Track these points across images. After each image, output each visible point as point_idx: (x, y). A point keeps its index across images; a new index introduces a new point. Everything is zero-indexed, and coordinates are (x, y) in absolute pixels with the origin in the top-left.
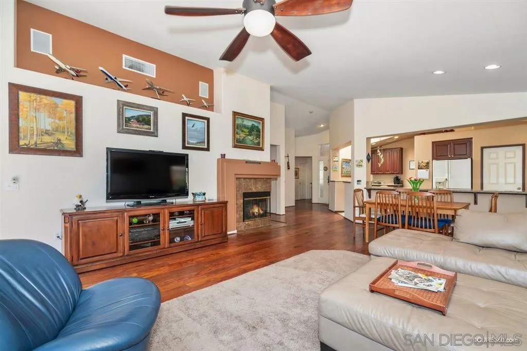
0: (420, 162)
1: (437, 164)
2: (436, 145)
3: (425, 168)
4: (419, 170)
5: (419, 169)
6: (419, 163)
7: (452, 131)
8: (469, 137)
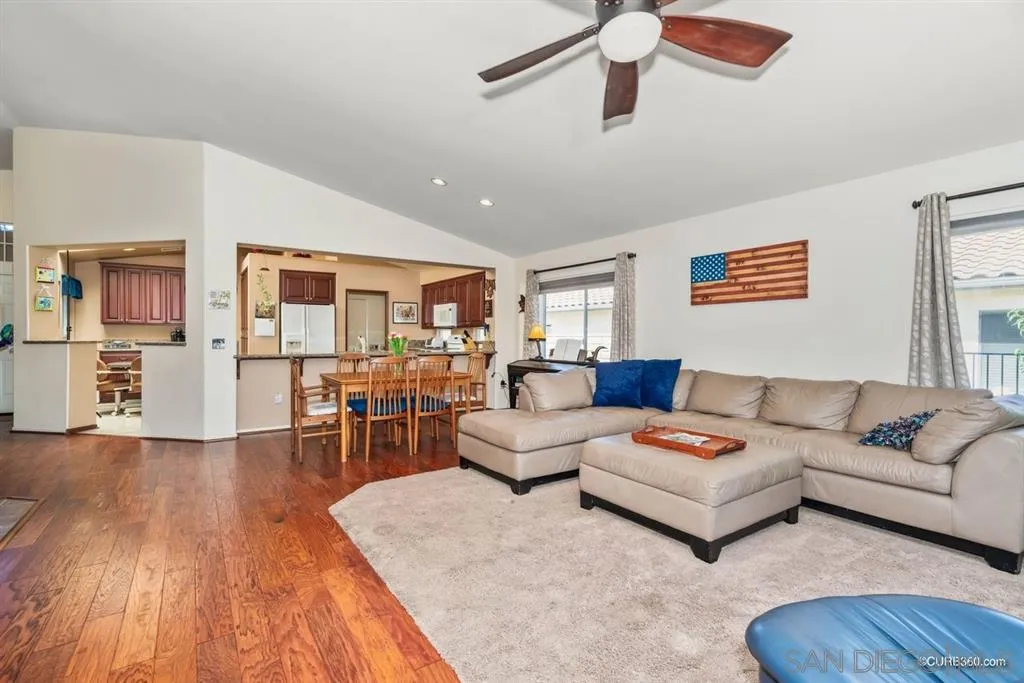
0: (260, 304)
1: (290, 311)
2: (285, 275)
3: (268, 315)
4: (257, 320)
5: (257, 317)
6: (257, 305)
7: (308, 256)
8: (333, 272)
